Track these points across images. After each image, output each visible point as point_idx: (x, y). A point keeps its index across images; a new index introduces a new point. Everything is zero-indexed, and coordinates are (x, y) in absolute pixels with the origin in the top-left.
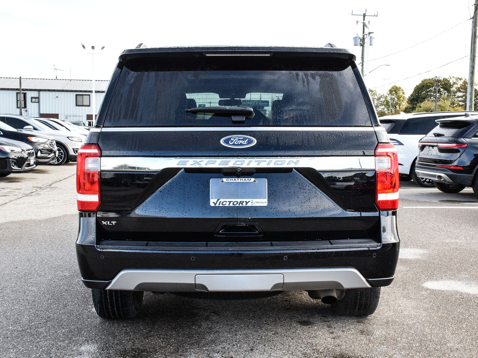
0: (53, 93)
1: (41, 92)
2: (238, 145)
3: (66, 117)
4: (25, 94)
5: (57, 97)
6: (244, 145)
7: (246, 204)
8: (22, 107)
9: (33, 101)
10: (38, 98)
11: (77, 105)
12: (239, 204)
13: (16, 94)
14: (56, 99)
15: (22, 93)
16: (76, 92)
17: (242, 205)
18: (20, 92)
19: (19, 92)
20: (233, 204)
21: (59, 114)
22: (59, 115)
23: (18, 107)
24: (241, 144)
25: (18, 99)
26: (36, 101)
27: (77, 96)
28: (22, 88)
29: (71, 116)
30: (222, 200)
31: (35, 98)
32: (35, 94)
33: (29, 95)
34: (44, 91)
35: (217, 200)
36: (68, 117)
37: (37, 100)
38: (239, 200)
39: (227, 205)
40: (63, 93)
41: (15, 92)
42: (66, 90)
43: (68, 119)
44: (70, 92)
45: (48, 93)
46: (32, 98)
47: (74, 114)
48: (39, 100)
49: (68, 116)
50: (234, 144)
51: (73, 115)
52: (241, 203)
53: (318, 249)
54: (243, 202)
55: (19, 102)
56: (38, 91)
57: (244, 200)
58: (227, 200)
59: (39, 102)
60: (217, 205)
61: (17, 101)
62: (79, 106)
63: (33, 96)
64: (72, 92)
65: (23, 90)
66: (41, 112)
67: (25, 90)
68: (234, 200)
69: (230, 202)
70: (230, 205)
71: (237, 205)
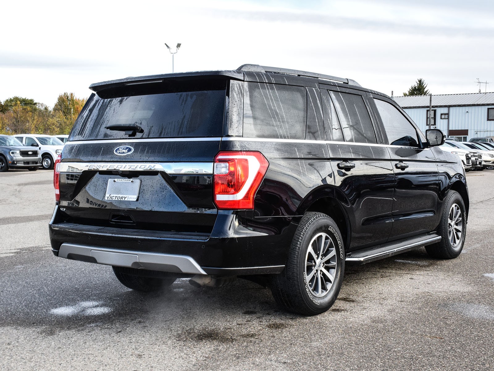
0: (464, 108)
1: (451, 108)
2: (122, 153)
3: (476, 133)
4: (435, 111)
5: (467, 112)
6: (125, 153)
7: (124, 199)
8: (431, 124)
9: (442, 118)
10: (448, 114)
11: (488, 120)
12: (121, 199)
13: (426, 111)
14: (466, 114)
15: (432, 110)
16: (488, 105)
17: (122, 199)
18: (430, 109)
19: (428, 109)
20: (117, 199)
21: (469, 129)
22: (469, 131)
23: (427, 125)
24: (124, 153)
25: (428, 117)
26: (446, 118)
27: (489, 109)
28: (432, 105)
29: (481, 131)
30: (112, 195)
31: (445, 114)
32: (445, 110)
33: (439, 111)
34: (454, 107)
35: (109, 195)
36: (478, 133)
37: (446, 116)
38: (121, 196)
39: (114, 199)
40: (473, 108)
41: (425, 110)
42: (478, 104)
43: (478, 135)
44: (481, 106)
45: (458, 108)
46: (442, 114)
47: (485, 129)
48: (448, 117)
49: (478, 131)
50: (120, 153)
51: (483, 130)
52: (122, 198)
53: (161, 238)
54: (123, 197)
55: (428, 119)
56: (448, 107)
57: (124, 196)
58: (115, 195)
59: (448, 118)
60: (109, 199)
61: (427, 118)
62: (491, 120)
63: (442, 113)
64: (483, 105)
65: (433, 107)
66: (450, 129)
67: (435, 107)
68: (118, 196)
69: (116, 197)
70: (116, 200)
71: (119, 200)
